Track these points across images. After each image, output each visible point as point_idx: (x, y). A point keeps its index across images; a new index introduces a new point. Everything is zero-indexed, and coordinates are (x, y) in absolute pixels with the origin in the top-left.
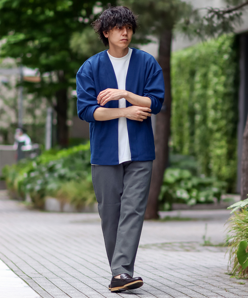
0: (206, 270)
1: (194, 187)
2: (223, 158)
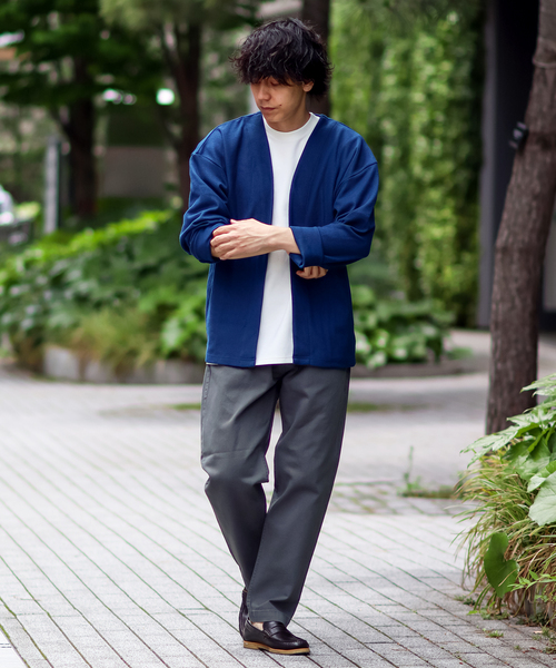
1: (381, 325)
2: (445, 246)
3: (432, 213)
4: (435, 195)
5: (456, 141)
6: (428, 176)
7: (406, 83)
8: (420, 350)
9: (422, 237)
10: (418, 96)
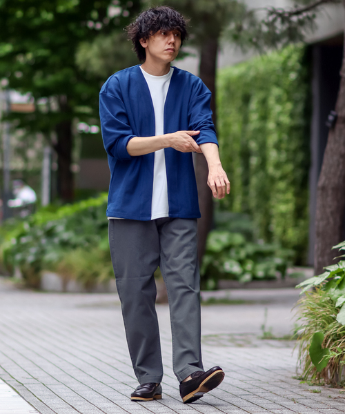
0: (267, 373)
1: (248, 257)
2: (288, 216)
3: (281, 196)
4: (282, 185)
5: (295, 152)
6: (278, 174)
7: (264, 118)
8: (273, 272)
9: (274, 211)
10: (271, 125)
